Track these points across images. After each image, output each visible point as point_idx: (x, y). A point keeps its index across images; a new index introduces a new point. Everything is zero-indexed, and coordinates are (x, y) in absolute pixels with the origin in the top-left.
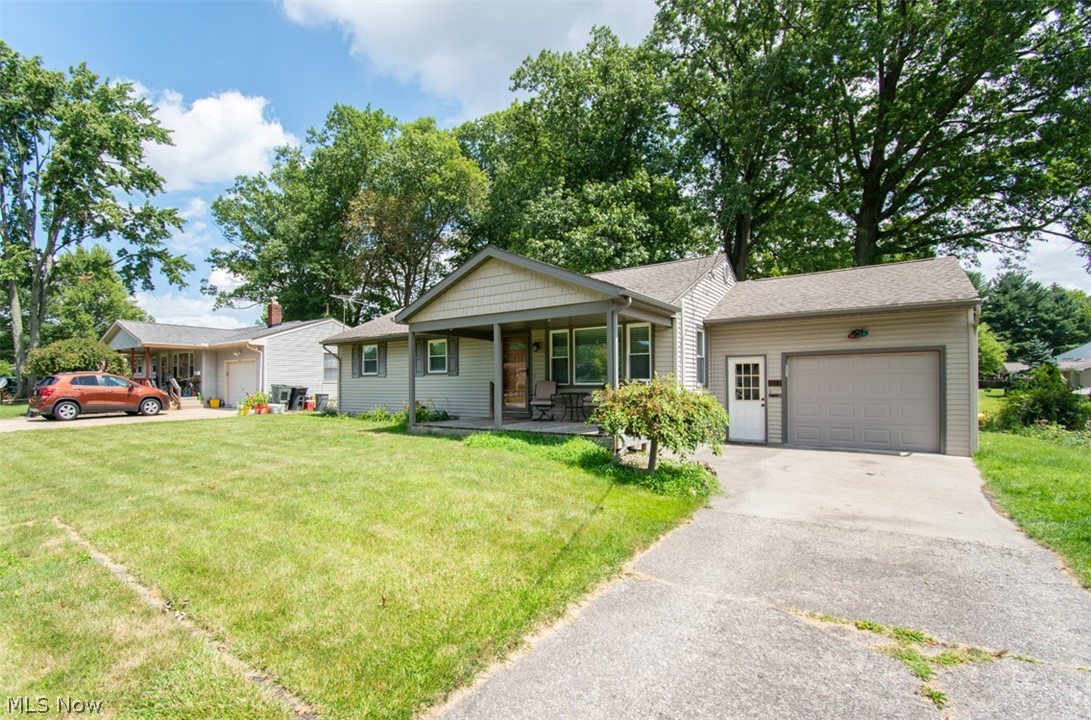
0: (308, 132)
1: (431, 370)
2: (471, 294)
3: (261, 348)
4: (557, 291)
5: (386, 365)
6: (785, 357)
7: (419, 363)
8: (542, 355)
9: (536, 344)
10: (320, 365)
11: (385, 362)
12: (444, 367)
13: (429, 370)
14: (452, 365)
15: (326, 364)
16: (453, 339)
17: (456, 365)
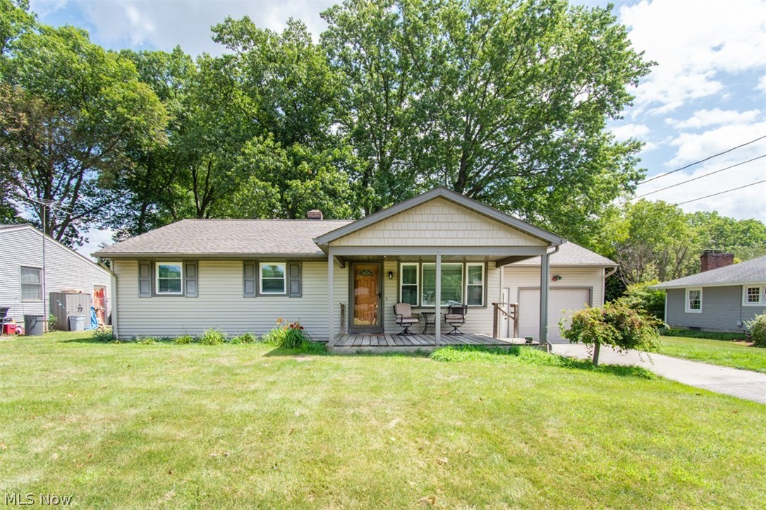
1: (264, 290)
5: (197, 284)
6: (520, 289)
7: (249, 284)
8: (394, 282)
9: (390, 273)
10: (16, 281)
11: (197, 281)
12: (282, 288)
13: (261, 292)
14: (295, 288)
15: (23, 279)
16: (295, 262)
17: (300, 287)
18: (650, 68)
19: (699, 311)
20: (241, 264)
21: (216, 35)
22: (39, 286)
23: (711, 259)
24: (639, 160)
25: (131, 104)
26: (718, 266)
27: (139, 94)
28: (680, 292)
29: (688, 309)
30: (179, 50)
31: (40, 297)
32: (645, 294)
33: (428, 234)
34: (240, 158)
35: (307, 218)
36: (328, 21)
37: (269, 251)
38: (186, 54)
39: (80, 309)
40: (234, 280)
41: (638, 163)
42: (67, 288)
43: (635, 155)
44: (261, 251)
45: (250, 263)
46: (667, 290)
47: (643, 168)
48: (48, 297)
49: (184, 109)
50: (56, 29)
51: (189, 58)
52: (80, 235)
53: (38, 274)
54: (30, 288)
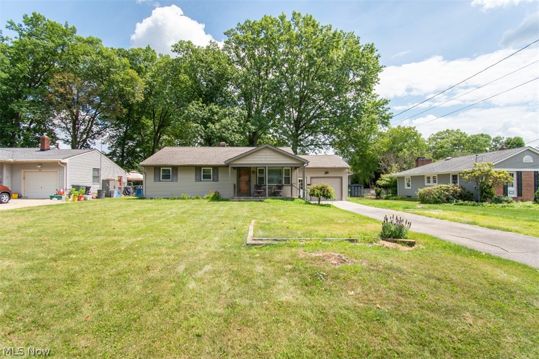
0: (8, 22)
1: (203, 179)
2: (258, 157)
3: (65, 164)
4: (288, 159)
5: (177, 177)
6: (311, 178)
7: (198, 176)
8: (255, 175)
9: (253, 172)
10: (91, 174)
11: (177, 175)
12: (210, 178)
13: (202, 179)
14: (215, 178)
15: (93, 174)
16: (216, 168)
17: (218, 178)
18: (382, 69)
19: (410, 188)
20: (194, 168)
21: (173, 49)
22: (98, 177)
23: (420, 162)
24: (389, 108)
25: (127, 82)
26: (423, 165)
27: (130, 76)
28: (402, 178)
29: (406, 187)
30: (149, 48)
31: (98, 182)
32: (389, 180)
33: (263, 159)
34: (186, 111)
35: (219, 146)
36: (228, 36)
37: (206, 164)
38: (152, 49)
39: (115, 187)
40: (192, 176)
41: (389, 110)
42: (109, 177)
43: (386, 106)
44: (203, 163)
45: (198, 168)
46: (398, 177)
47: (391, 112)
48: (101, 182)
49: (152, 80)
50: (85, 38)
51: (154, 51)
52: (91, 147)
53: (98, 171)
54: (96, 178)
